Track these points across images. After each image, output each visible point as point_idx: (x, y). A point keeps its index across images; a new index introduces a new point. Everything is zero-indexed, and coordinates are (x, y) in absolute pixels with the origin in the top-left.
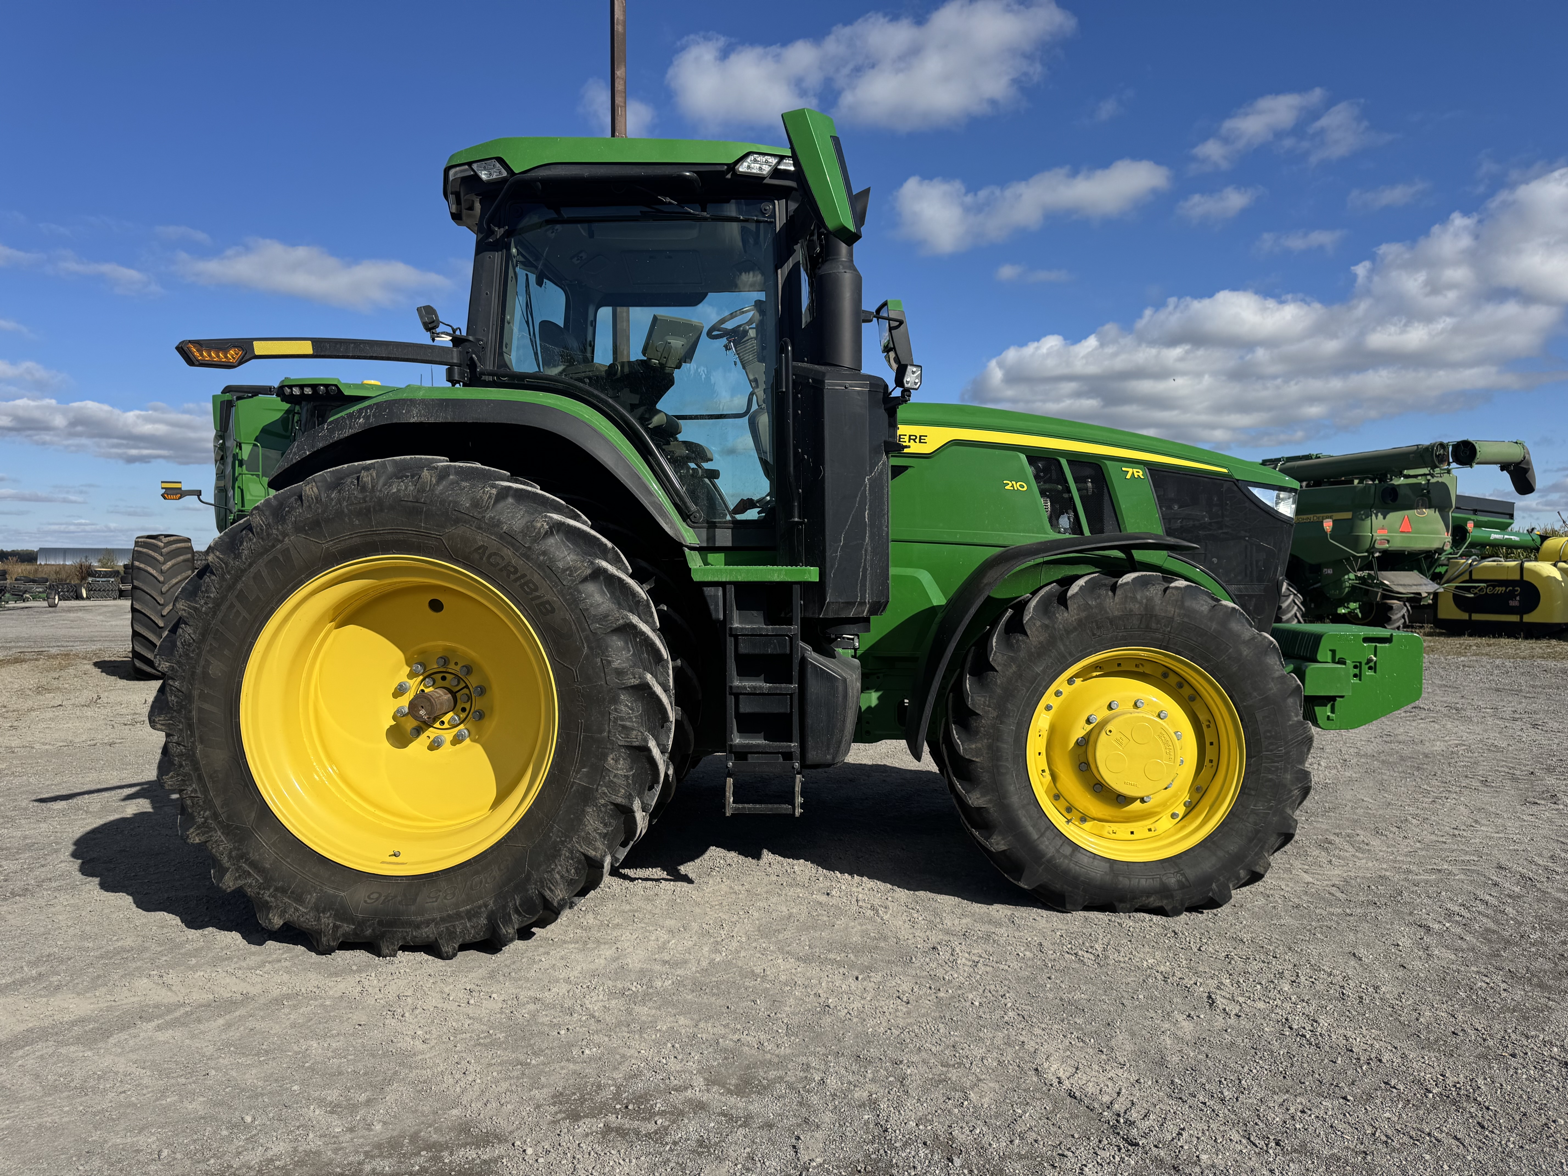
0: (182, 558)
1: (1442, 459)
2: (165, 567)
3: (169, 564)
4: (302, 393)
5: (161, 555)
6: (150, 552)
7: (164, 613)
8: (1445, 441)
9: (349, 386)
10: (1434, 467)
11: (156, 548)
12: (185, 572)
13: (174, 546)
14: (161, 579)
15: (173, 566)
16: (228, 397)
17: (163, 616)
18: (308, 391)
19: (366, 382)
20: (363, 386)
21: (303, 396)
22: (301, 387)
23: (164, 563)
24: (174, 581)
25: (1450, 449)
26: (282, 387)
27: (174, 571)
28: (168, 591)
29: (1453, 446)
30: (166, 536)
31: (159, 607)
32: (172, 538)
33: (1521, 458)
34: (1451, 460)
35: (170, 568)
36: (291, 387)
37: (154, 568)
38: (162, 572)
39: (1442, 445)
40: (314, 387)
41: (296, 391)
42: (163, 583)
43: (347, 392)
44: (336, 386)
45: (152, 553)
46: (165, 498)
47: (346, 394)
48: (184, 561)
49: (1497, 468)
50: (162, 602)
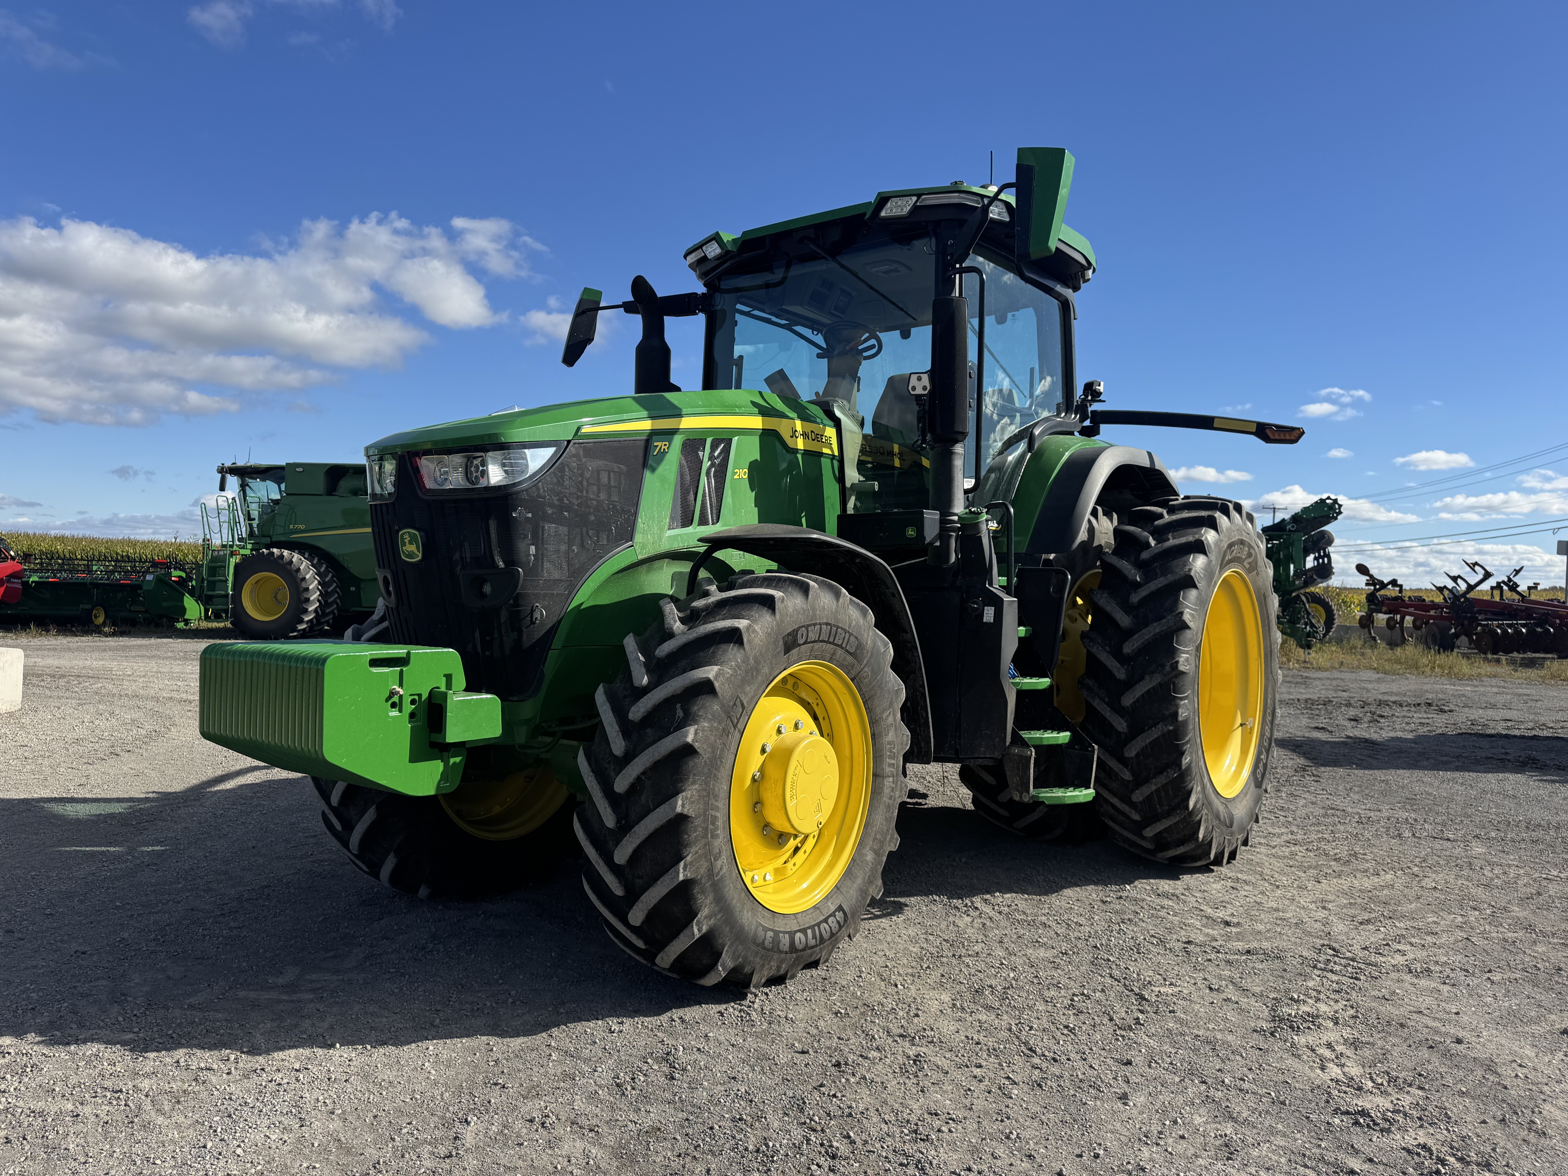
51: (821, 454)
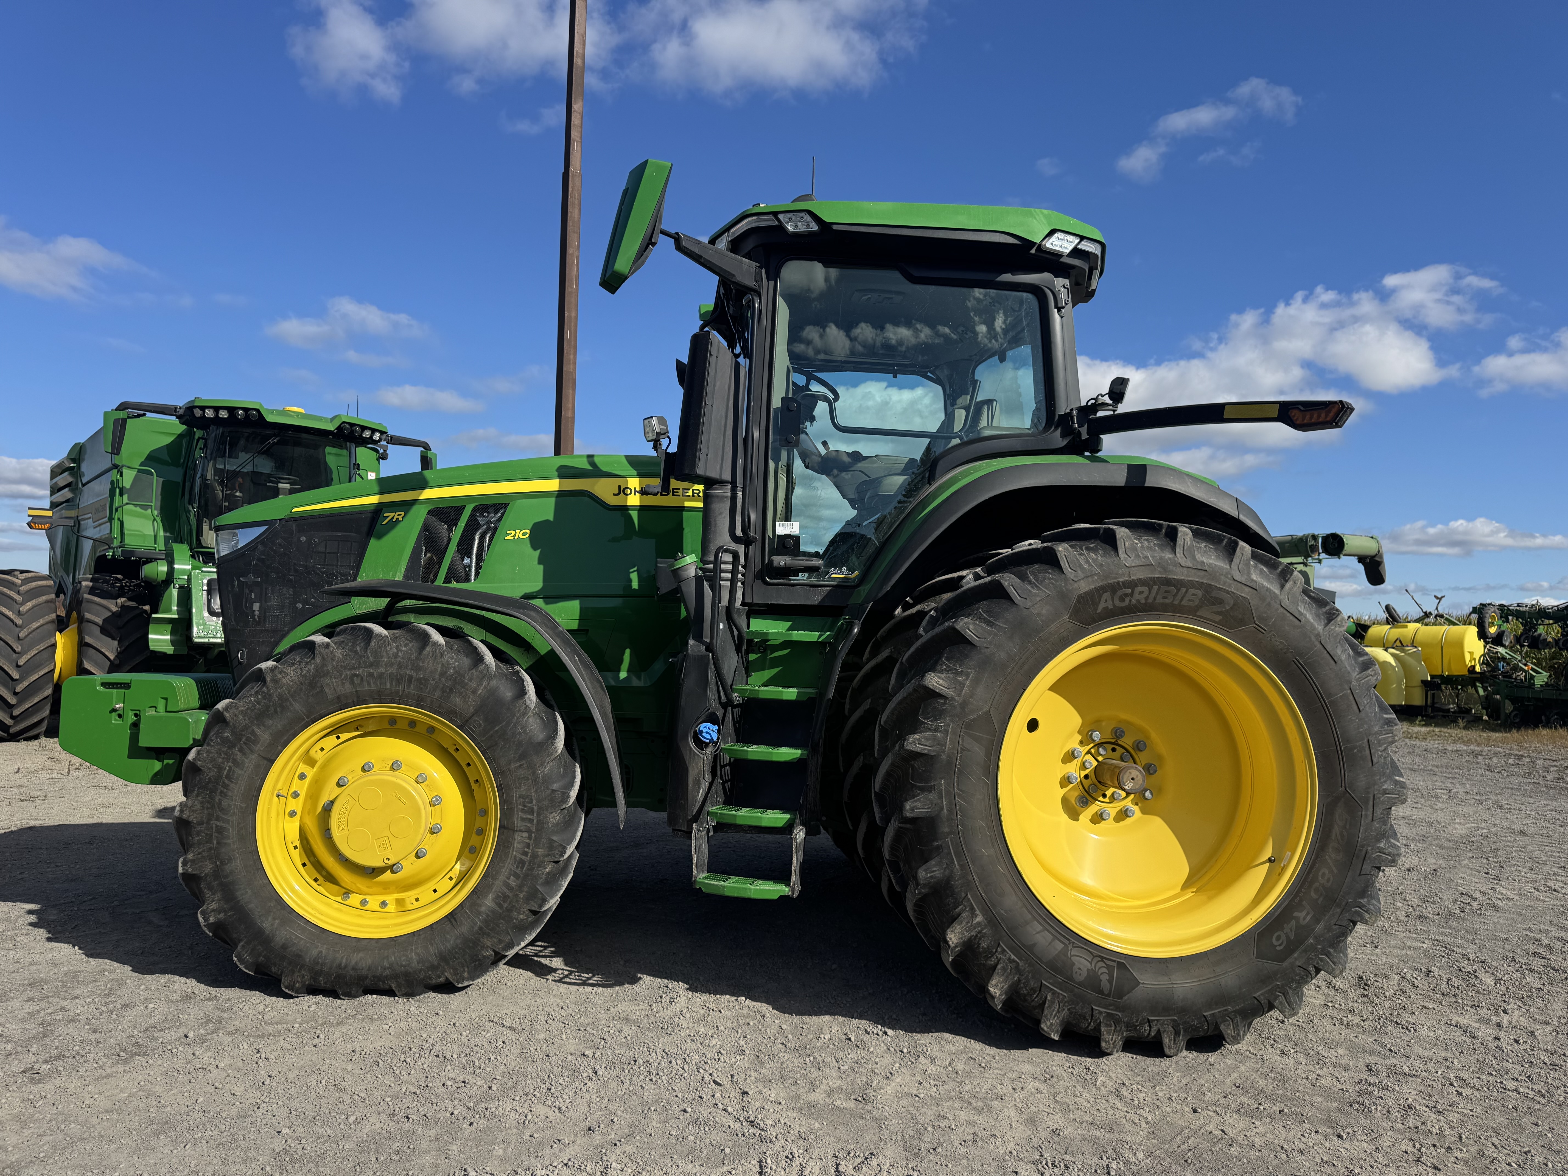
0: (44, 598)
1: (1314, 549)
2: (24, 609)
3: (29, 605)
4: (217, 416)
5: (19, 593)
6: (5, 590)
7: (21, 663)
8: (1316, 533)
9: (271, 412)
10: (1307, 556)
11: (11, 585)
12: (48, 615)
13: (34, 584)
14: (19, 622)
15: (34, 607)
16: (122, 415)
17: (18, 666)
18: (224, 414)
19: (288, 408)
20: (284, 413)
21: (217, 420)
22: (217, 409)
23: (22, 604)
24: (35, 625)
25: (1320, 540)
26: (190, 408)
27: (34, 614)
28: (26, 636)
29: (1323, 537)
30: (22, 572)
31: (15, 655)
32: (30, 575)
33: (1376, 552)
34: (1321, 551)
35: (29, 610)
36: (203, 408)
37: (10, 609)
38: (19, 613)
39: (1314, 537)
40: (232, 410)
41: (209, 413)
42: (21, 627)
43: (270, 418)
44: (258, 410)
45: (8, 592)
46: (31, 527)
47: (268, 420)
48: (47, 602)
49: (1355, 559)
50: (18, 649)
51: (682, 509)
